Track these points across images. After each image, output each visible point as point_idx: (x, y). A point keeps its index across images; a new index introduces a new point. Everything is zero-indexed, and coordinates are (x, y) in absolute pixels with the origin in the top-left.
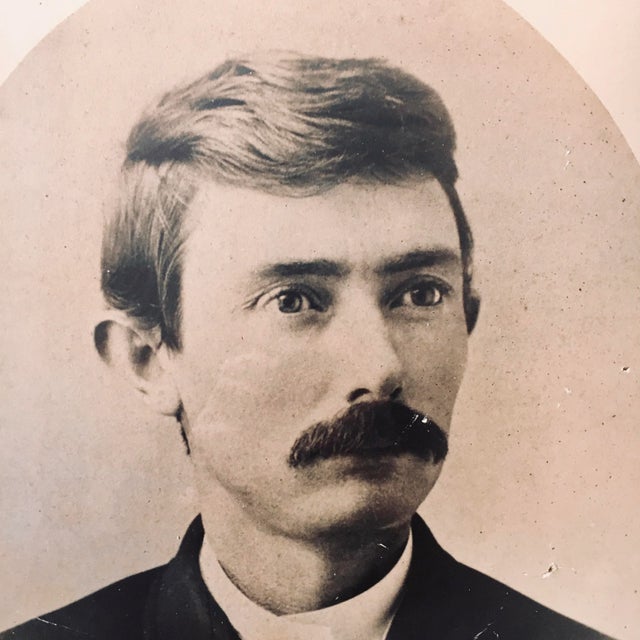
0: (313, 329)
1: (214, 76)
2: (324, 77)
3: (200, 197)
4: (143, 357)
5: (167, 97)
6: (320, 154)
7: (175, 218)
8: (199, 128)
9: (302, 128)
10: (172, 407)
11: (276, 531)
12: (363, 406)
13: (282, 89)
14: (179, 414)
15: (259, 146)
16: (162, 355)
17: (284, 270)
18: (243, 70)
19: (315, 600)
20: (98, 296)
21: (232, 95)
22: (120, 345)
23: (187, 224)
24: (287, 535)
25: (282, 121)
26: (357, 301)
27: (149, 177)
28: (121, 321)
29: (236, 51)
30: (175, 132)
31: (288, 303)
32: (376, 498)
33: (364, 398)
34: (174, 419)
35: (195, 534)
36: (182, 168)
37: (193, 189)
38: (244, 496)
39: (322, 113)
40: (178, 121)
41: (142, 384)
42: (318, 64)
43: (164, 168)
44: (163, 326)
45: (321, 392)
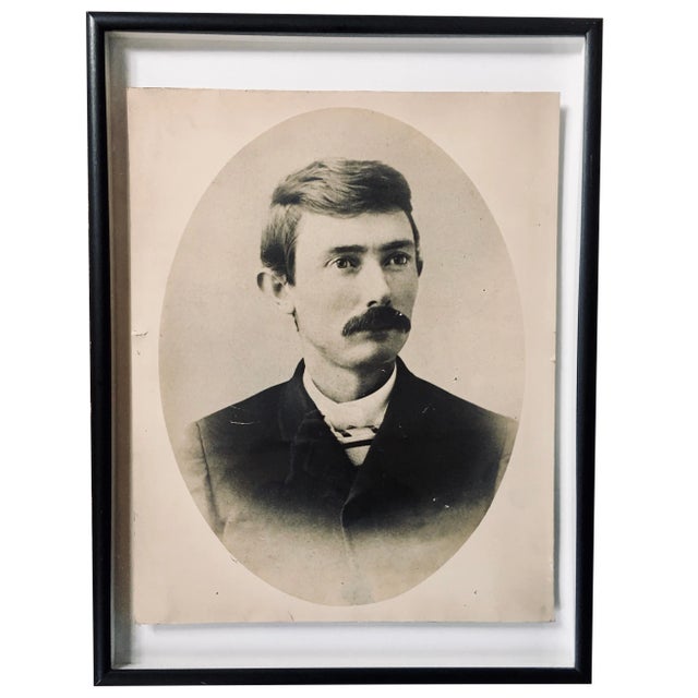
0: (352, 275)
1: (310, 168)
2: (356, 168)
3: (303, 218)
4: (278, 288)
5: (289, 176)
6: (354, 201)
7: (292, 228)
8: (303, 190)
9: (346, 189)
10: (291, 310)
11: (336, 365)
12: (374, 309)
13: (338, 173)
14: (294, 314)
15: (330, 198)
16: (287, 288)
17: (339, 250)
18: (321, 166)
19: (354, 396)
20: (259, 262)
21: (316, 176)
22: (268, 283)
23: (298, 230)
24: (342, 367)
25: (338, 187)
26: (370, 263)
27: (281, 210)
28: (269, 272)
29: (318, 158)
30: (293, 191)
31: (341, 265)
32: (379, 350)
33: (375, 305)
34: (291, 316)
35: (301, 367)
36: (296, 207)
37: (301, 216)
38: (323, 349)
39: (354, 183)
40: (294, 187)
41: (279, 300)
42: (353, 163)
43: (288, 207)
44: (287, 275)
45: (356, 302)
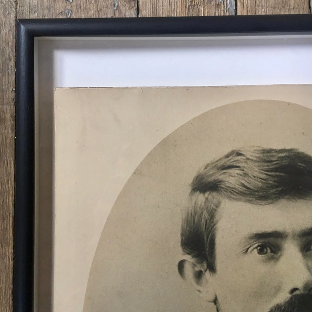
0: (272, 262)
1: (227, 156)
2: (272, 156)
3: (222, 206)
4: (199, 275)
5: (208, 165)
6: (272, 187)
7: (212, 214)
8: (221, 177)
9: (263, 176)
10: (212, 298)
12: (297, 295)
13: (256, 161)
14: (215, 301)
15: (246, 184)
16: (207, 275)
17: (259, 236)
18: (239, 154)
20: (180, 249)
21: (235, 164)
22: (189, 270)
23: (217, 217)
25: (256, 174)
26: (291, 251)
27: (201, 198)
28: (188, 258)
29: (236, 147)
30: (212, 179)
31: (261, 252)
33: (297, 292)
34: (214, 304)
36: (214, 194)
37: (219, 203)
39: (272, 170)
40: (211, 175)
41: (199, 288)
42: (269, 151)
43: (207, 194)
44: (207, 261)
45: (278, 289)
